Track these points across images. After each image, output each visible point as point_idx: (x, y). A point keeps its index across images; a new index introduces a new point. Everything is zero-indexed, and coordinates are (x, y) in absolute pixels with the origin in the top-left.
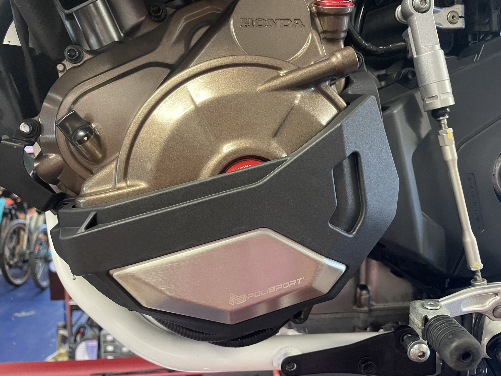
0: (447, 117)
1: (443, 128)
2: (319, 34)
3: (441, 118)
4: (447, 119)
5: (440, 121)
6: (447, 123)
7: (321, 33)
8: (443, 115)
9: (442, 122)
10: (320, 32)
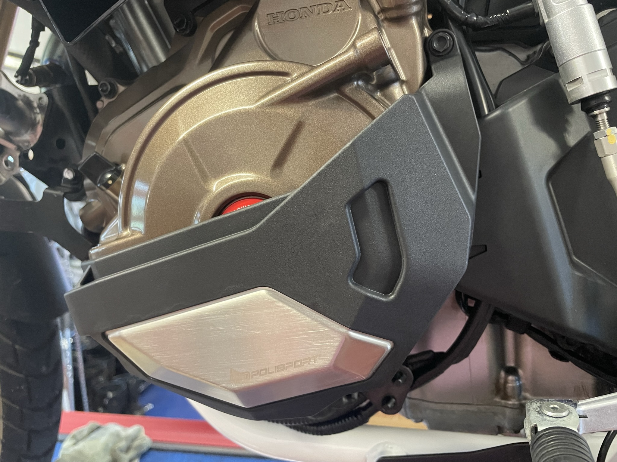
0: (607, 109)
1: (602, 128)
2: (376, 16)
3: (596, 112)
4: (608, 113)
5: (596, 116)
6: (607, 119)
7: (379, 13)
8: (599, 106)
9: (599, 119)
10: (376, 13)
